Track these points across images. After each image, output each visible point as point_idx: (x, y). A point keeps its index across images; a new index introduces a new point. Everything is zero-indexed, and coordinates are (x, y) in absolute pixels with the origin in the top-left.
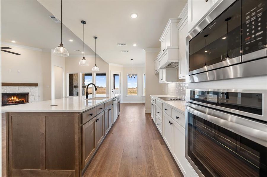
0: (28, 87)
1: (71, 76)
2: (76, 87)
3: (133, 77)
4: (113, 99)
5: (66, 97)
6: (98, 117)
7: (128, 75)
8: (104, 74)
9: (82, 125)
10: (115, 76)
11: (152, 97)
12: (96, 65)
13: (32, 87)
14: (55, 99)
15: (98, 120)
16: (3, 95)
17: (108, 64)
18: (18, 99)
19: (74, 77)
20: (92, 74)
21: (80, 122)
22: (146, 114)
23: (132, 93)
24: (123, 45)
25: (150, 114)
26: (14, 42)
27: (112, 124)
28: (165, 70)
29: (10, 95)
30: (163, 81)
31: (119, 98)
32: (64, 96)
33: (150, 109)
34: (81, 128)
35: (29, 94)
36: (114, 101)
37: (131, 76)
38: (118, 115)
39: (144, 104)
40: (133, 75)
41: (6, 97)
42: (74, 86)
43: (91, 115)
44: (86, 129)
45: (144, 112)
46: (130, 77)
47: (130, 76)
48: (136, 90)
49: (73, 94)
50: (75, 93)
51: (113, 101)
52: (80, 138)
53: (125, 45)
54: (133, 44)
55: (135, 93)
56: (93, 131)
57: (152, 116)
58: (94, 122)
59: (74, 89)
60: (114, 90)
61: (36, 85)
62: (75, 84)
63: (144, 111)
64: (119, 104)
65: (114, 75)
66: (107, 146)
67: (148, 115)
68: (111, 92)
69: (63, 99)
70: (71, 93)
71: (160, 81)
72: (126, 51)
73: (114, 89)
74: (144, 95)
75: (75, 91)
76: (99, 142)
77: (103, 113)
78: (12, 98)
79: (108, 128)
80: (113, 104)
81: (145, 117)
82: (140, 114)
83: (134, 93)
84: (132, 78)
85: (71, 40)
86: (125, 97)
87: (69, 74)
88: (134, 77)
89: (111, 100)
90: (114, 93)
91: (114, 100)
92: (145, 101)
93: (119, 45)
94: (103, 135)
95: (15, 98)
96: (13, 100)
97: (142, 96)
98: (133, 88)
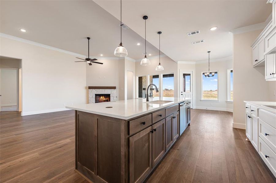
0: (110, 89)
1: (140, 79)
2: (144, 89)
3: (210, 75)
4: (179, 104)
5: (136, 98)
6: (155, 127)
7: (204, 74)
8: (172, 75)
9: (129, 136)
10: (186, 76)
12: (160, 64)
13: (112, 90)
14: (127, 99)
15: (155, 130)
16: (96, 95)
17: (177, 63)
18: (105, 98)
19: (143, 80)
20: (158, 76)
21: (127, 132)
22: (235, 129)
23: (209, 96)
24: (195, 33)
25: (243, 131)
26: (102, 55)
27: (178, 135)
29: (100, 95)
31: (188, 103)
32: (134, 97)
33: (244, 122)
34: (128, 140)
35: (111, 95)
36: (181, 106)
37: (208, 74)
38: (188, 124)
39: (229, 113)
40: (211, 73)
41: (98, 97)
42: (143, 88)
43: (144, 123)
44: (135, 142)
46: (206, 76)
47: (206, 74)
48: (216, 93)
49: (142, 96)
50: (144, 95)
51: (179, 106)
52: (127, 153)
53: (198, 32)
54: (211, 28)
55: (215, 97)
56: (147, 145)
57: (248, 135)
58: (149, 133)
59: (143, 91)
60: (183, 93)
61: (114, 88)
62: (143, 87)
63: (231, 123)
64: (188, 110)
65: (184, 75)
66: (169, 166)
67: (240, 132)
68: (180, 94)
69: (134, 99)
70: (140, 96)
71: (268, 77)
72: (200, 42)
73: (185, 91)
75: (144, 93)
76: (156, 160)
77: (163, 121)
78: (101, 98)
79: (172, 141)
80: (179, 110)
81: (233, 134)
82: (224, 127)
83: (212, 97)
84: (209, 77)
85: (139, 44)
86: (199, 101)
87: (139, 77)
88: (213, 75)
89: (177, 104)
90: (184, 96)
91: (181, 104)
92: (232, 109)
93: (189, 34)
94: (163, 150)
95: (103, 97)
96: (102, 99)
97: (227, 102)
98: (211, 91)
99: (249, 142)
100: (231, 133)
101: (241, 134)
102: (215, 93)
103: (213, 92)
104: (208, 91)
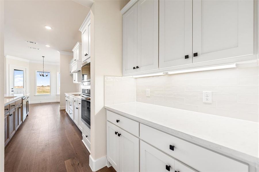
11: (67, 95)
22: (61, 110)
24: (33, 43)
25: (65, 110)
27: (21, 122)
28: (77, 73)
30: (76, 81)
31: (28, 97)
33: (65, 105)
36: (24, 99)
38: (27, 115)
39: (58, 103)
45: (59, 109)
46: (41, 75)
51: (22, 99)
53: (35, 43)
55: (47, 92)
57: (66, 110)
58: (8, 117)
64: (28, 104)
67: (63, 111)
71: (74, 81)
72: (36, 49)
74: (59, 93)
79: (18, 125)
80: (22, 103)
82: (54, 111)
83: (44, 92)
84: (44, 76)
88: (47, 76)
89: (20, 99)
90: (16, 92)
92: (60, 100)
93: (27, 42)
94: (14, 130)
97: (57, 95)
98: (43, 86)
99: (67, 114)
100: (59, 113)
101: (63, 112)
102: (47, 89)
103: (45, 88)
104: (39, 87)
